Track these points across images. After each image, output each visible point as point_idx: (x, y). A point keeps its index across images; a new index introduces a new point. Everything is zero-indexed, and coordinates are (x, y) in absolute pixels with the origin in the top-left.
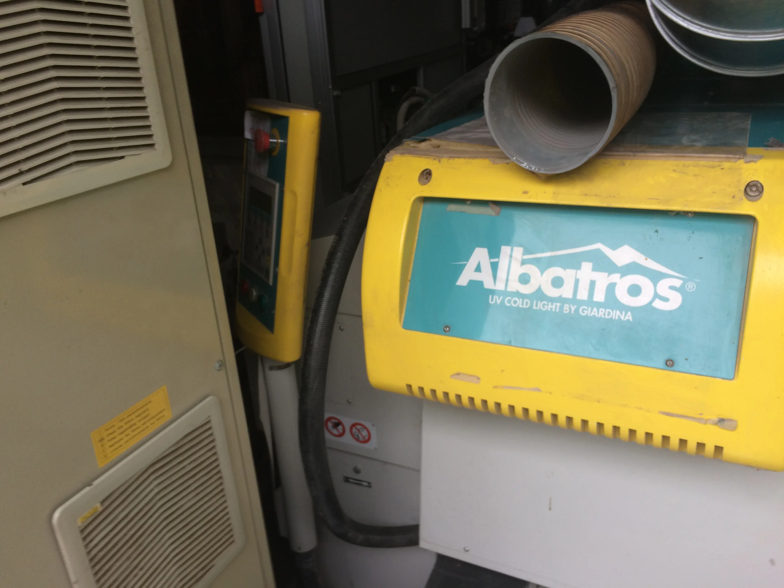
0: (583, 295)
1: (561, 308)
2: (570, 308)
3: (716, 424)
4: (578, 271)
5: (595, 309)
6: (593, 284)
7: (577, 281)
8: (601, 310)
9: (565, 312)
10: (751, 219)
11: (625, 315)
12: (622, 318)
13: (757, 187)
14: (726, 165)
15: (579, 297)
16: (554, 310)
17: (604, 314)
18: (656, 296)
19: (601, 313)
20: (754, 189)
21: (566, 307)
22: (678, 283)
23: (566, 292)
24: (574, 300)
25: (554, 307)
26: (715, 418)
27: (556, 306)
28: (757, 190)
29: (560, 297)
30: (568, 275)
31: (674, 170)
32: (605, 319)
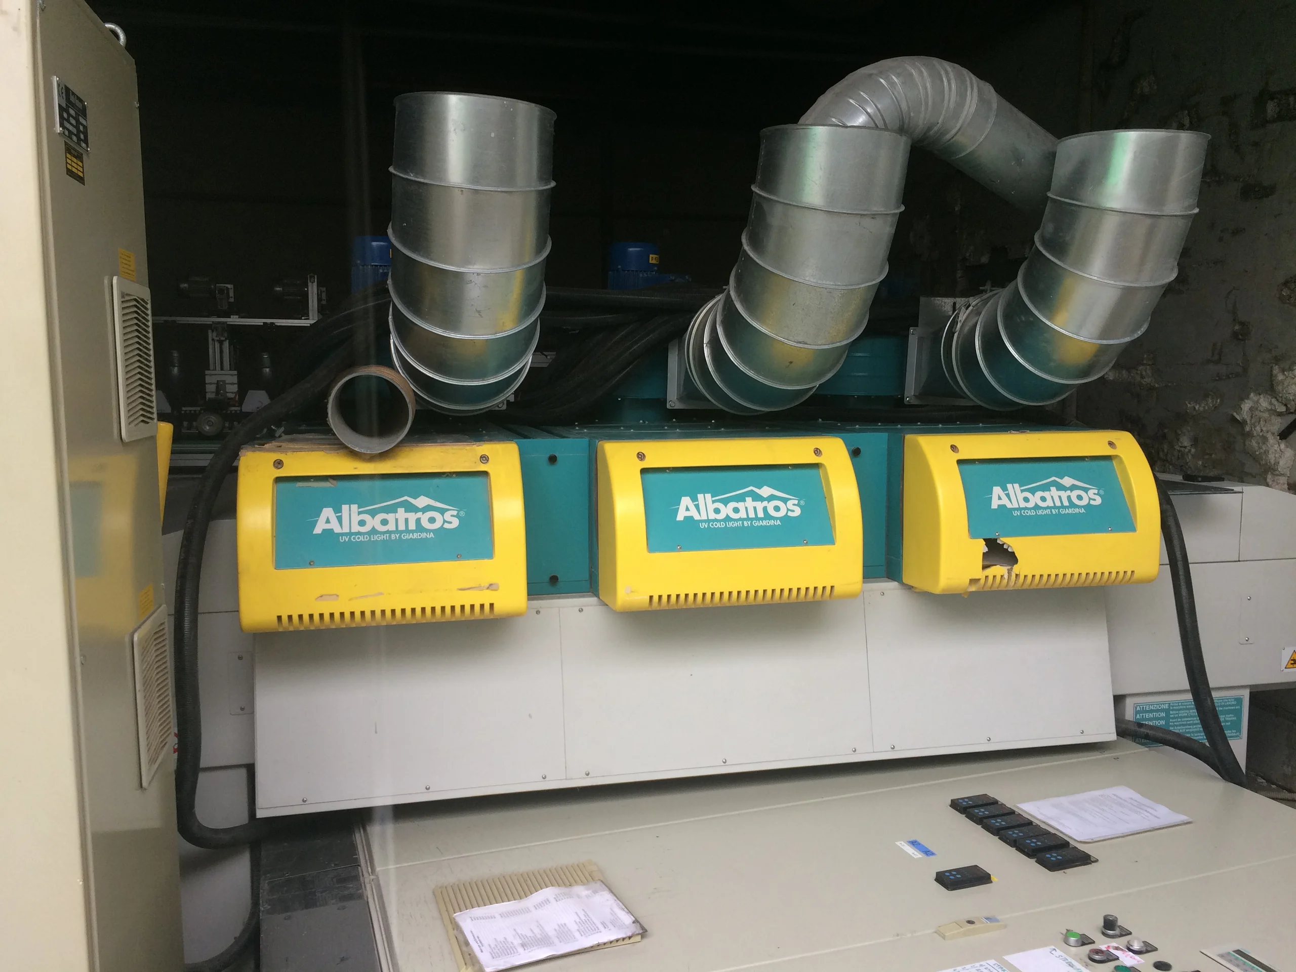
0: (402, 527)
1: (390, 537)
2: (396, 536)
3: (488, 588)
4: (397, 514)
5: (411, 534)
6: (407, 520)
7: (397, 520)
8: (414, 534)
9: (393, 539)
10: (485, 474)
11: (430, 534)
12: (428, 536)
13: (486, 458)
14: (468, 448)
15: (400, 529)
16: (385, 539)
17: (417, 536)
18: (445, 521)
19: (415, 536)
20: (484, 459)
21: (393, 536)
22: (455, 513)
23: (391, 527)
24: (397, 531)
25: (385, 537)
26: (487, 585)
27: (386, 536)
28: (486, 460)
29: (388, 531)
30: (391, 517)
31: (442, 452)
32: (418, 539)
